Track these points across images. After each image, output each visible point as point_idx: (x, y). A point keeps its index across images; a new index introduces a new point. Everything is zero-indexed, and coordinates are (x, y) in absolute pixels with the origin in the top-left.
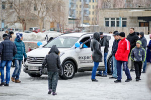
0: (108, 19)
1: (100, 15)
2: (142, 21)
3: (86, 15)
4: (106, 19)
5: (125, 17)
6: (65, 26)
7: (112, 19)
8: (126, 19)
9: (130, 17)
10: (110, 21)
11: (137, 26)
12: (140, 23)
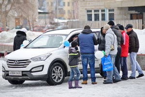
0: (91, 11)
1: (79, 6)
2: (133, 12)
3: (60, 7)
4: (88, 11)
5: (112, 8)
6: (35, 23)
7: (95, 11)
8: (113, 10)
9: (118, 8)
10: (93, 13)
11: (127, 19)
12: (131, 15)
